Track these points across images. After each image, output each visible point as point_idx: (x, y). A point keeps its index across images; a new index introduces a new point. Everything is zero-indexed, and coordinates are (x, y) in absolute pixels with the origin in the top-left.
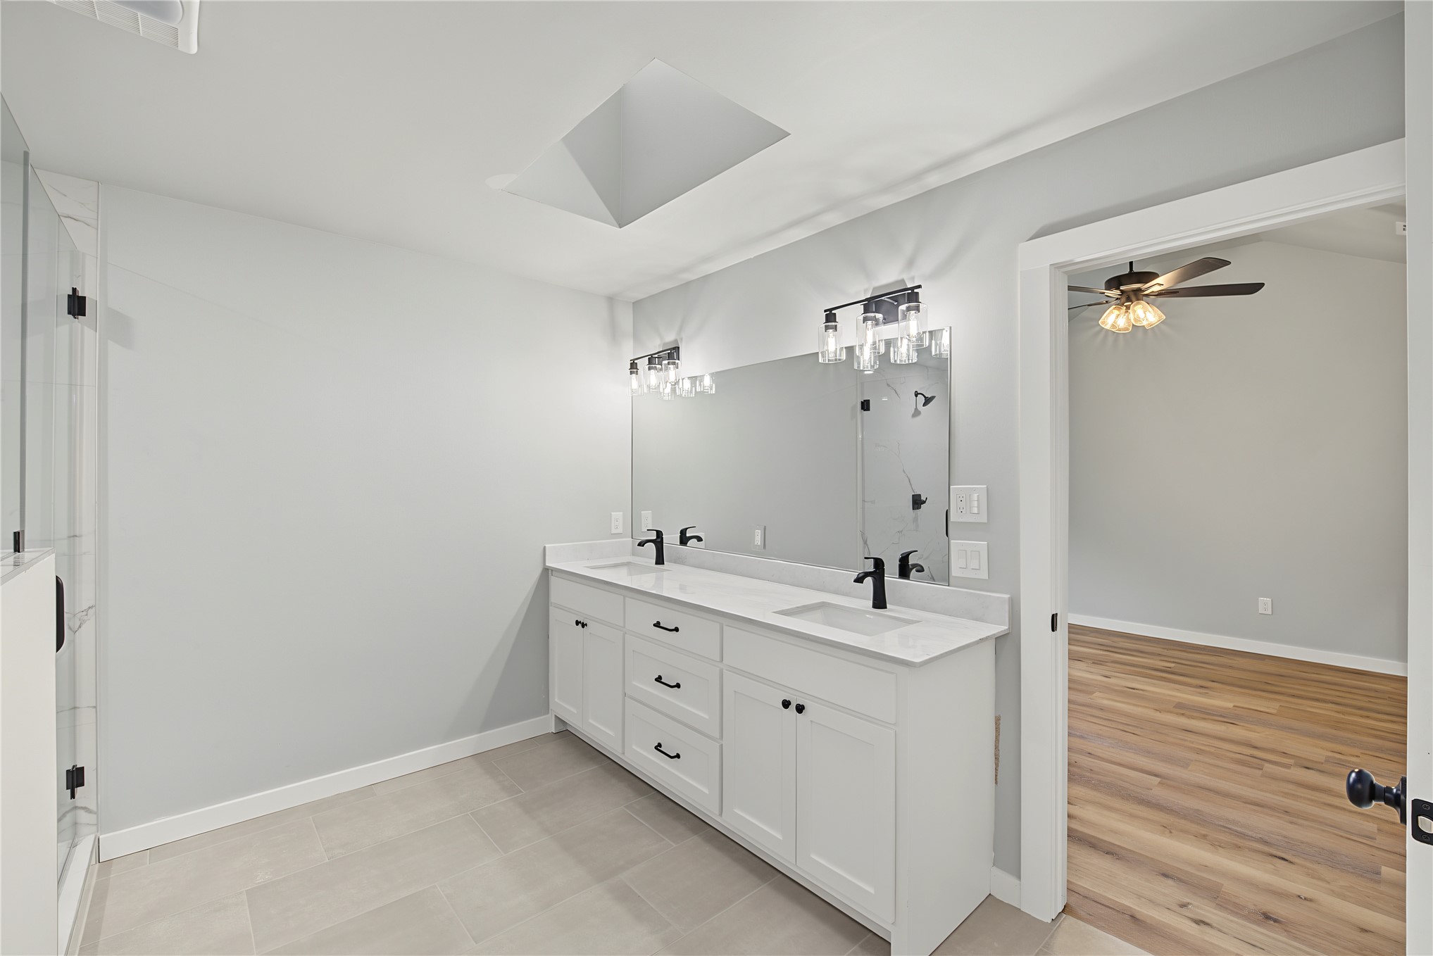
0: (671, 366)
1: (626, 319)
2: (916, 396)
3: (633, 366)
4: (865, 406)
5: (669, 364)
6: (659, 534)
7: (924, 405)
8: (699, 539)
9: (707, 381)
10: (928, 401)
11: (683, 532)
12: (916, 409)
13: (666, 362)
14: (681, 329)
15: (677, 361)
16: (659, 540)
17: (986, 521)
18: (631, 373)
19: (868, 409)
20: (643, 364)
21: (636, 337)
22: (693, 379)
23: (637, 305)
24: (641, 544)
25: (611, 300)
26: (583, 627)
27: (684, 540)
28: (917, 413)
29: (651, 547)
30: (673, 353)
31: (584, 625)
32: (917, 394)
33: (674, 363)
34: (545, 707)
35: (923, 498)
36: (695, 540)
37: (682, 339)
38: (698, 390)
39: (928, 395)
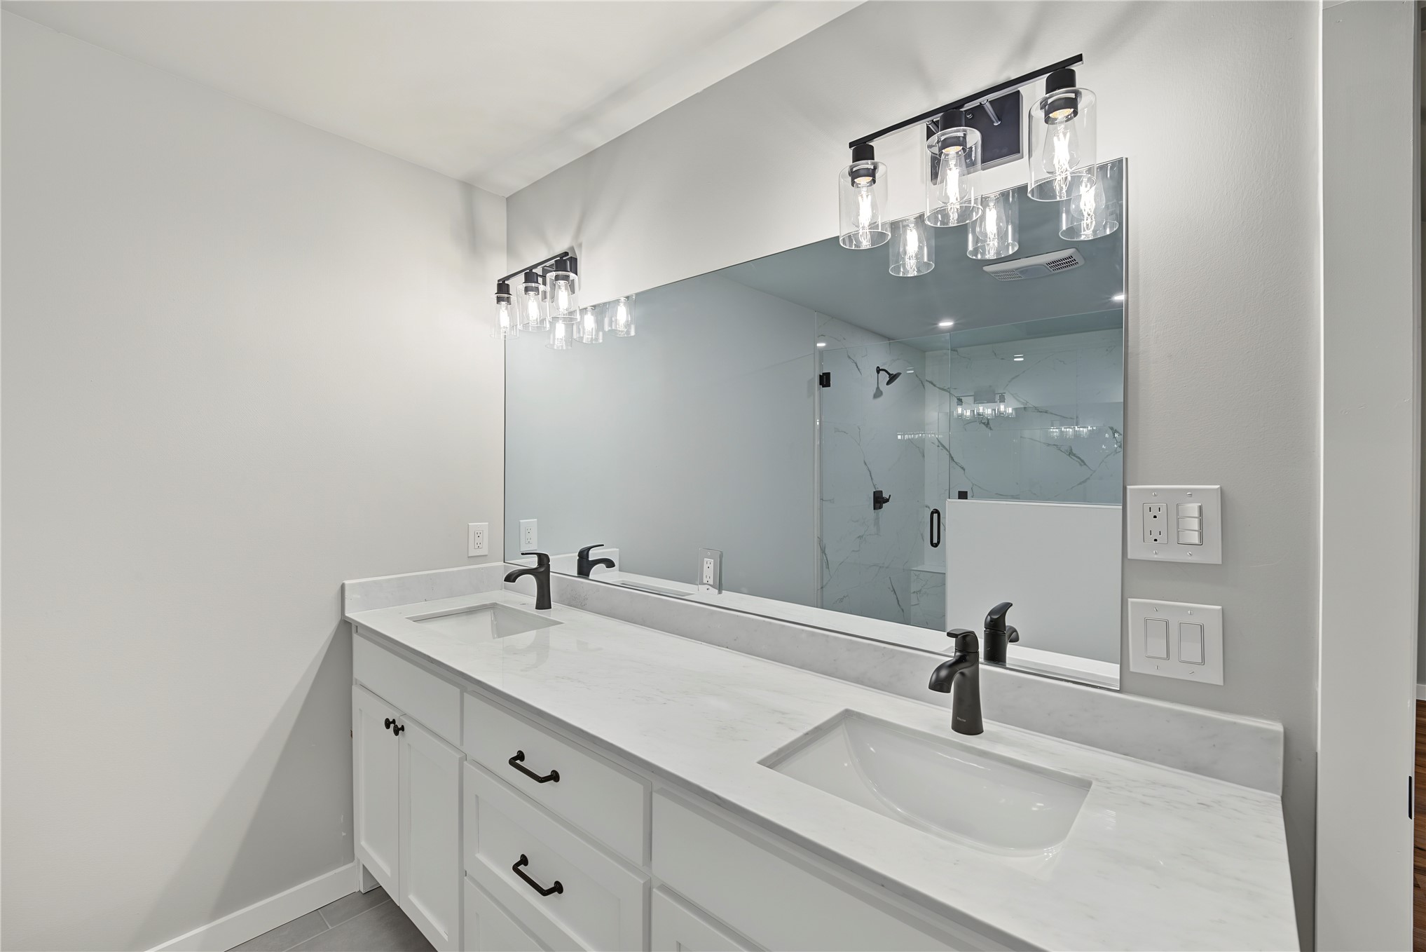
0: (562, 282)
1: (494, 221)
2: (878, 372)
3: (503, 287)
4: (825, 380)
5: (557, 278)
6: (543, 560)
7: (888, 383)
8: (610, 564)
9: (622, 314)
10: (892, 378)
11: (583, 555)
12: (878, 388)
13: (554, 274)
14: (579, 230)
15: (572, 275)
16: (542, 570)
17: (1220, 563)
18: (499, 300)
19: (828, 385)
20: (517, 284)
21: (511, 250)
22: (600, 310)
23: (512, 201)
24: (511, 578)
25: (469, 188)
26: (396, 731)
27: (585, 565)
28: (878, 393)
29: (530, 582)
30: (565, 263)
31: (397, 731)
32: (879, 370)
33: (566, 278)
34: (347, 851)
35: (885, 495)
36: (602, 566)
37: (580, 245)
38: (607, 328)
39: (893, 372)
